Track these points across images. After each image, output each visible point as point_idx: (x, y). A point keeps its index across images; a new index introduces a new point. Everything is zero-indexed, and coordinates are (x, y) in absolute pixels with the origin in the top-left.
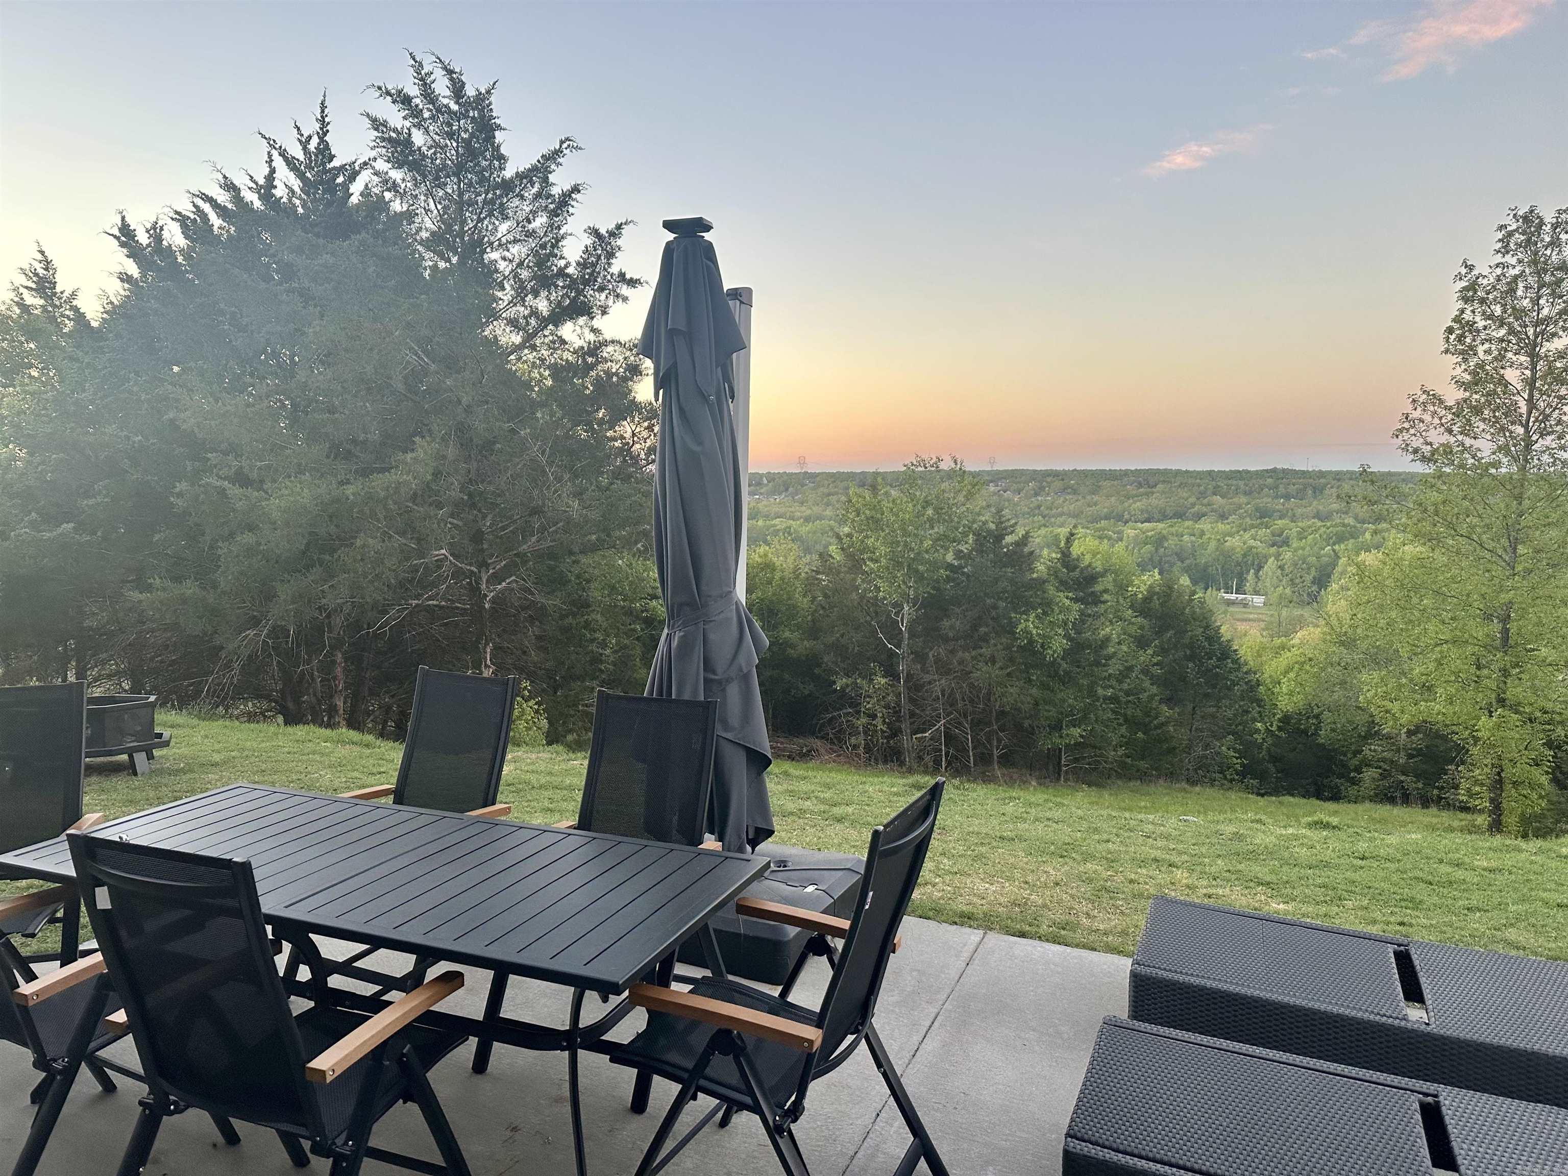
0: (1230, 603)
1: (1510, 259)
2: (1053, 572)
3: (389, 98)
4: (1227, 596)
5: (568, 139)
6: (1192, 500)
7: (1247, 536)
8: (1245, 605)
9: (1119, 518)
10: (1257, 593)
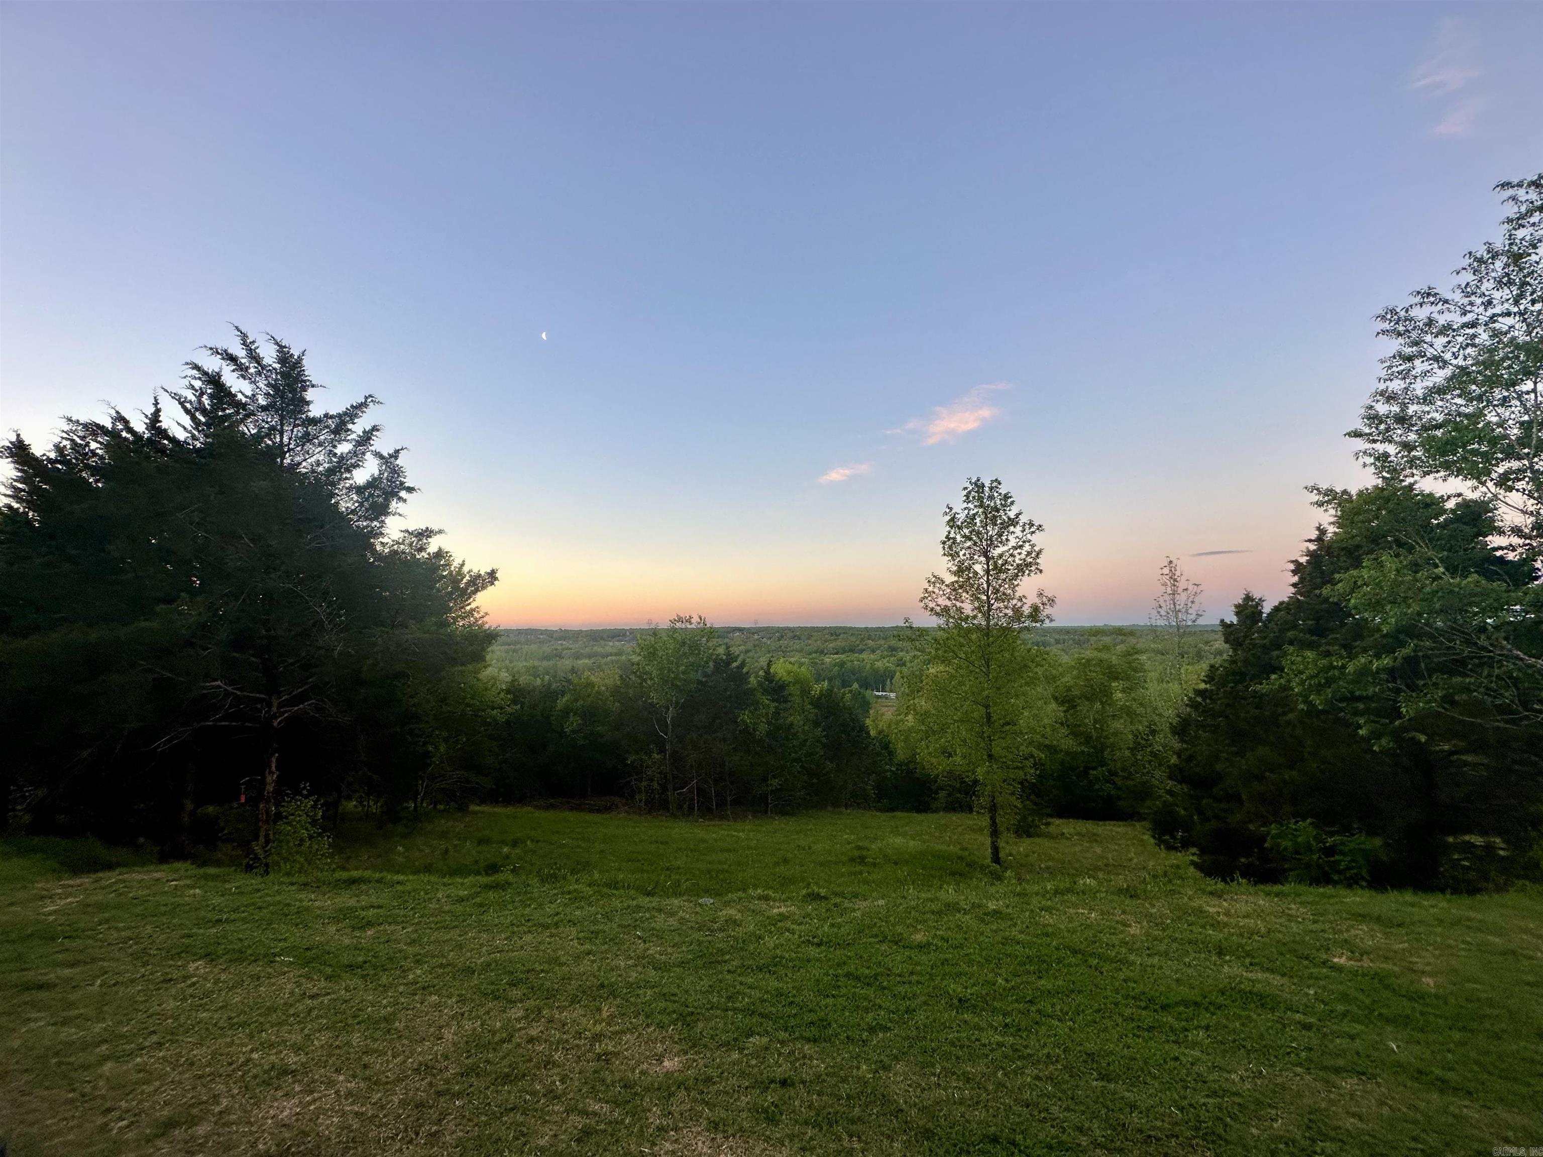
0: (878, 697)
1: (971, 506)
2: (760, 684)
3: (219, 356)
4: (877, 693)
5: (370, 396)
6: (858, 642)
7: (885, 661)
8: (887, 698)
9: (822, 652)
10: (891, 691)
